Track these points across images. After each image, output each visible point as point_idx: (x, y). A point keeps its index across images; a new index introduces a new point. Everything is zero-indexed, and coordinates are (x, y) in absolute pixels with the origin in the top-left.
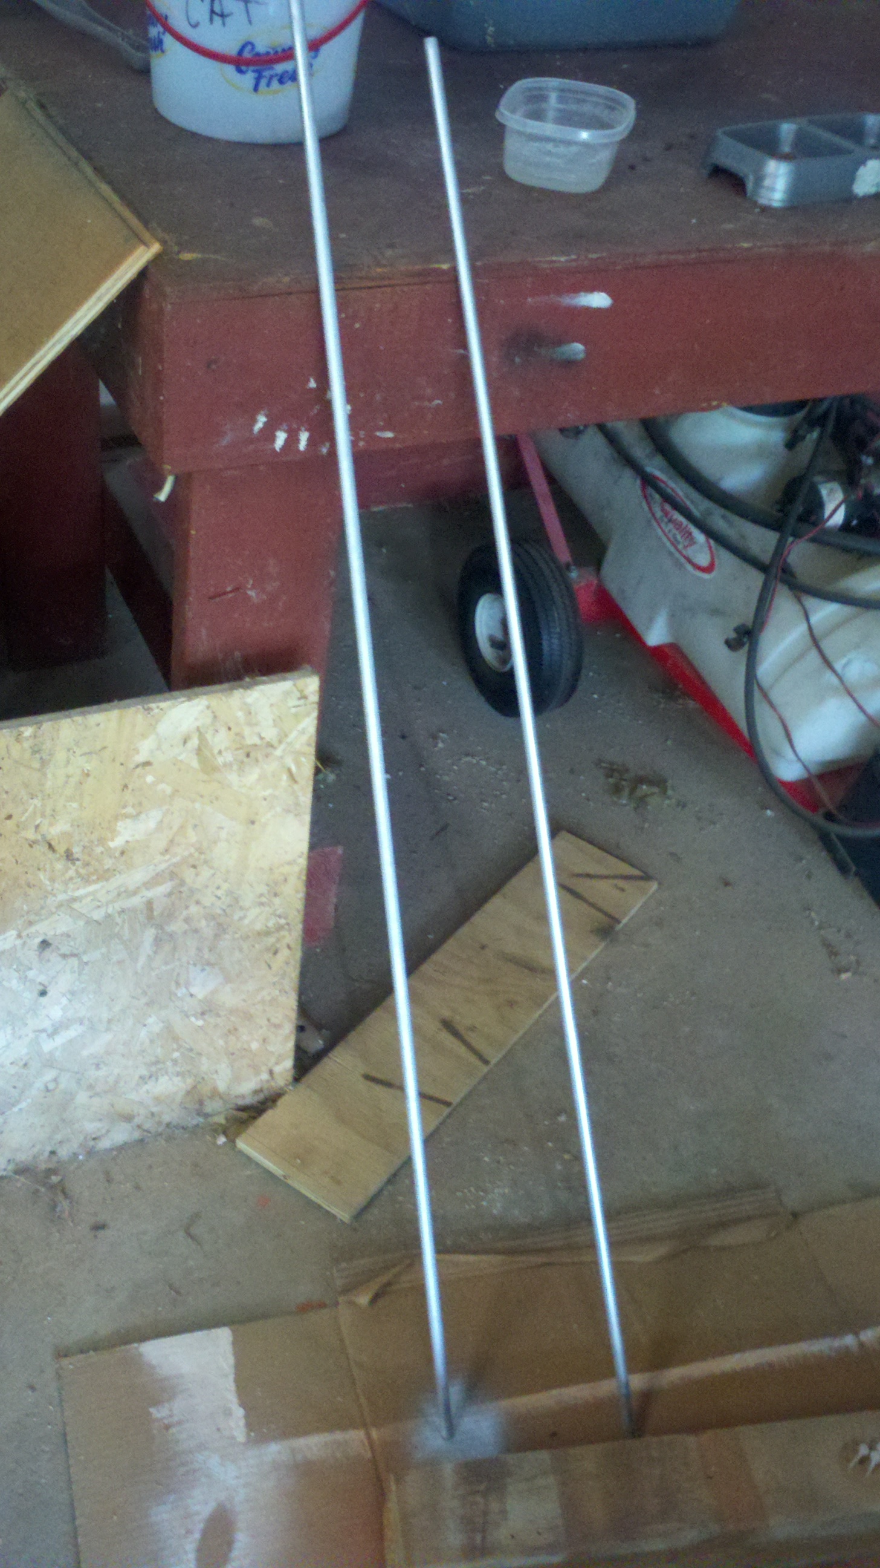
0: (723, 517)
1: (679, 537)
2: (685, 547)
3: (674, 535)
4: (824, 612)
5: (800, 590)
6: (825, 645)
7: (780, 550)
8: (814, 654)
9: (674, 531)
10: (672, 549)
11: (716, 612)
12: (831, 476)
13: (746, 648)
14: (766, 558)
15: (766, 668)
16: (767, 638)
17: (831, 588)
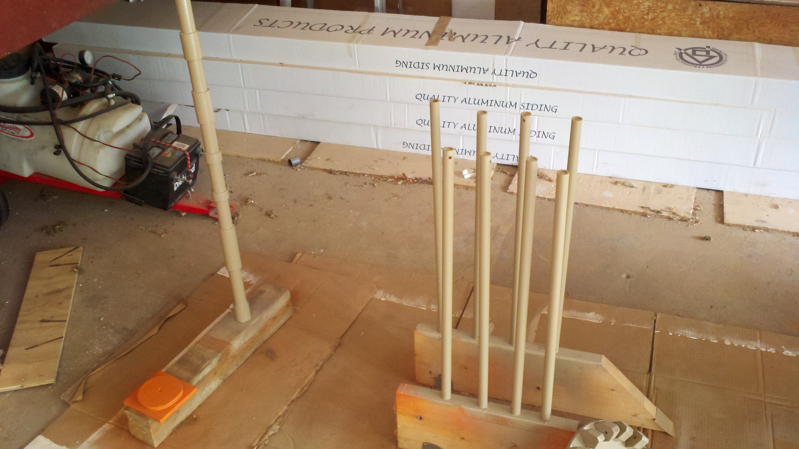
0: (25, 116)
1: (13, 131)
2: (18, 133)
3: (11, 132)
4: (81, 126)
5: (67, 123)
6: (88, 135)
7: (53, 115)
8: (86, 140)
9: (10, 130)
10: (14, 137)
11: (43, 148)
12: (54, 85)
13: (62, 152)
14: (50, 120)
15: (73, 154)
16: (67, 144)
17: (77, 118)
